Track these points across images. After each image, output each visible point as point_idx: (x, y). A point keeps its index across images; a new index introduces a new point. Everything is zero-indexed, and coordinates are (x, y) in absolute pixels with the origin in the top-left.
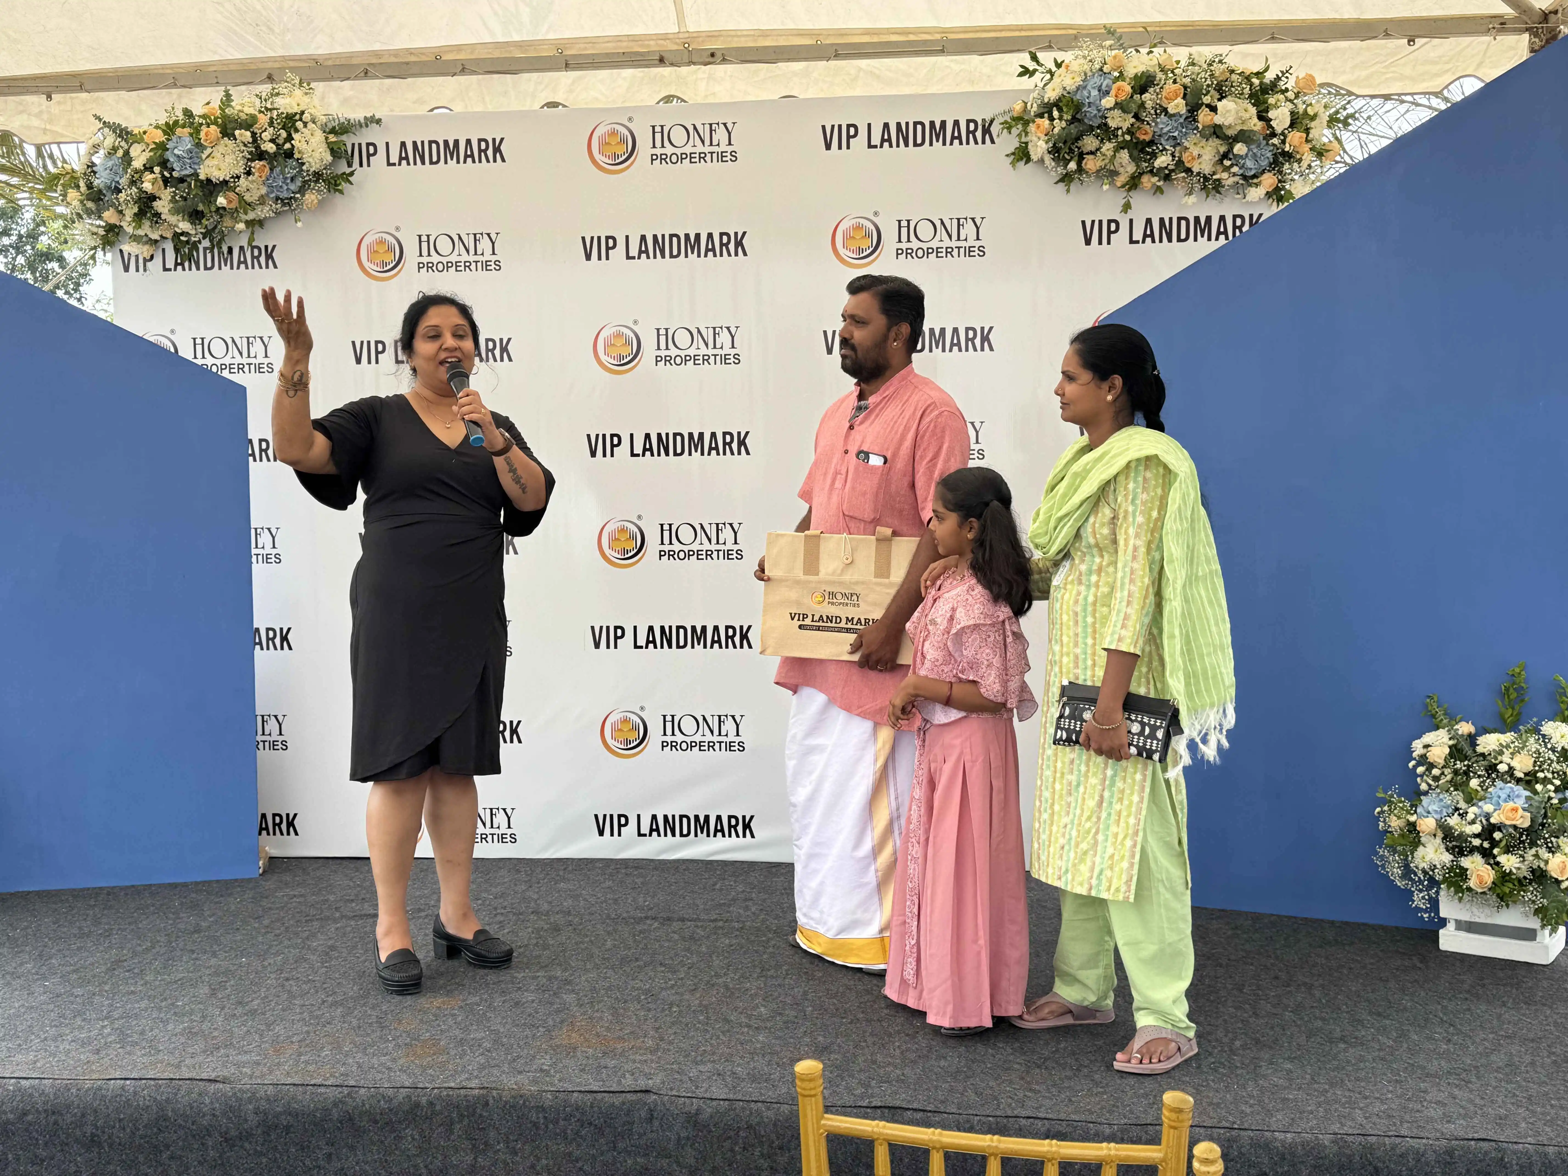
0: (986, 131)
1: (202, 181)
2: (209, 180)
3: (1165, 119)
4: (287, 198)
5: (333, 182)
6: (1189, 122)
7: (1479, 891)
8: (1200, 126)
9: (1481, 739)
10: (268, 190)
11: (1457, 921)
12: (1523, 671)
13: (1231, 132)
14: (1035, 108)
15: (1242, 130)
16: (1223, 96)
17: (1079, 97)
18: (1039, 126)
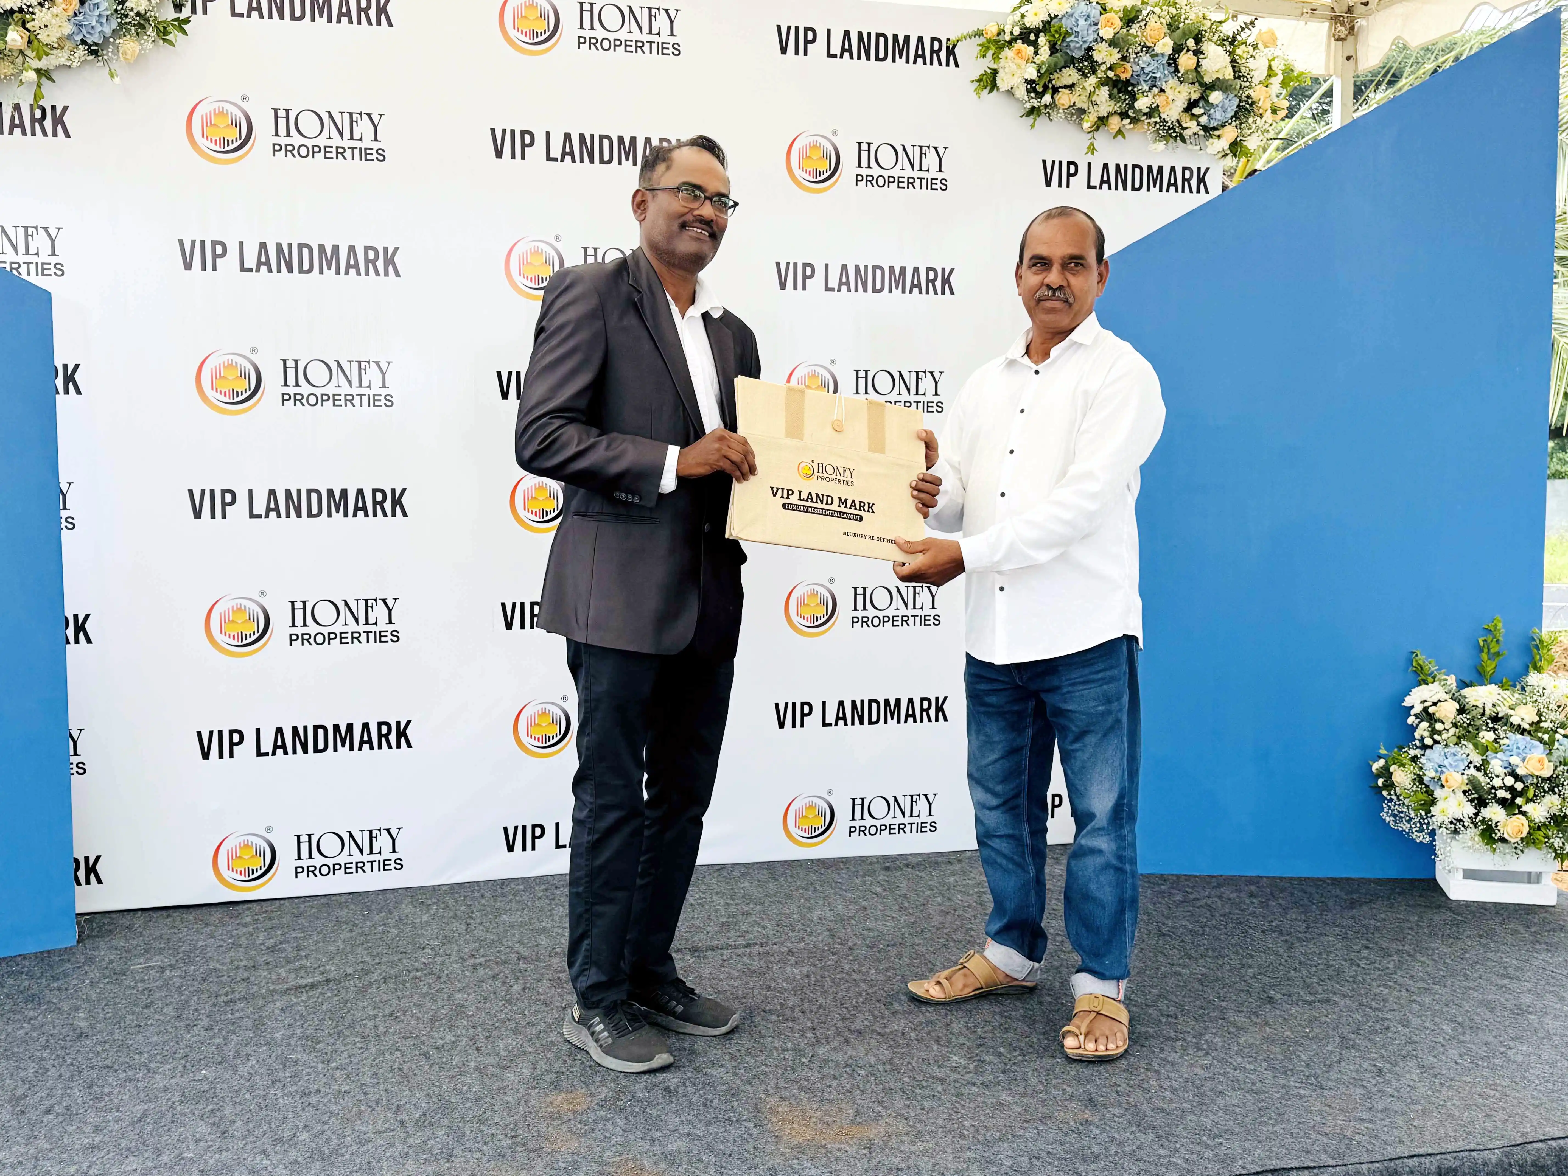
0: (951, 52)
3: (1146, 58)
4: (96, 44)
5: (162, 29)
6: (1169, 65)
7: (1513, 841)
8: (1182, 70)
9: (1466, 692)
10: (75, 28)
11: (1464, 870)
12: (1500, 625)
13: (1207, 79)
14: (1017, 31)
15: (1218, 79)
16: (1198, 41)
17: (1067, 24)
18: (1019, 52)
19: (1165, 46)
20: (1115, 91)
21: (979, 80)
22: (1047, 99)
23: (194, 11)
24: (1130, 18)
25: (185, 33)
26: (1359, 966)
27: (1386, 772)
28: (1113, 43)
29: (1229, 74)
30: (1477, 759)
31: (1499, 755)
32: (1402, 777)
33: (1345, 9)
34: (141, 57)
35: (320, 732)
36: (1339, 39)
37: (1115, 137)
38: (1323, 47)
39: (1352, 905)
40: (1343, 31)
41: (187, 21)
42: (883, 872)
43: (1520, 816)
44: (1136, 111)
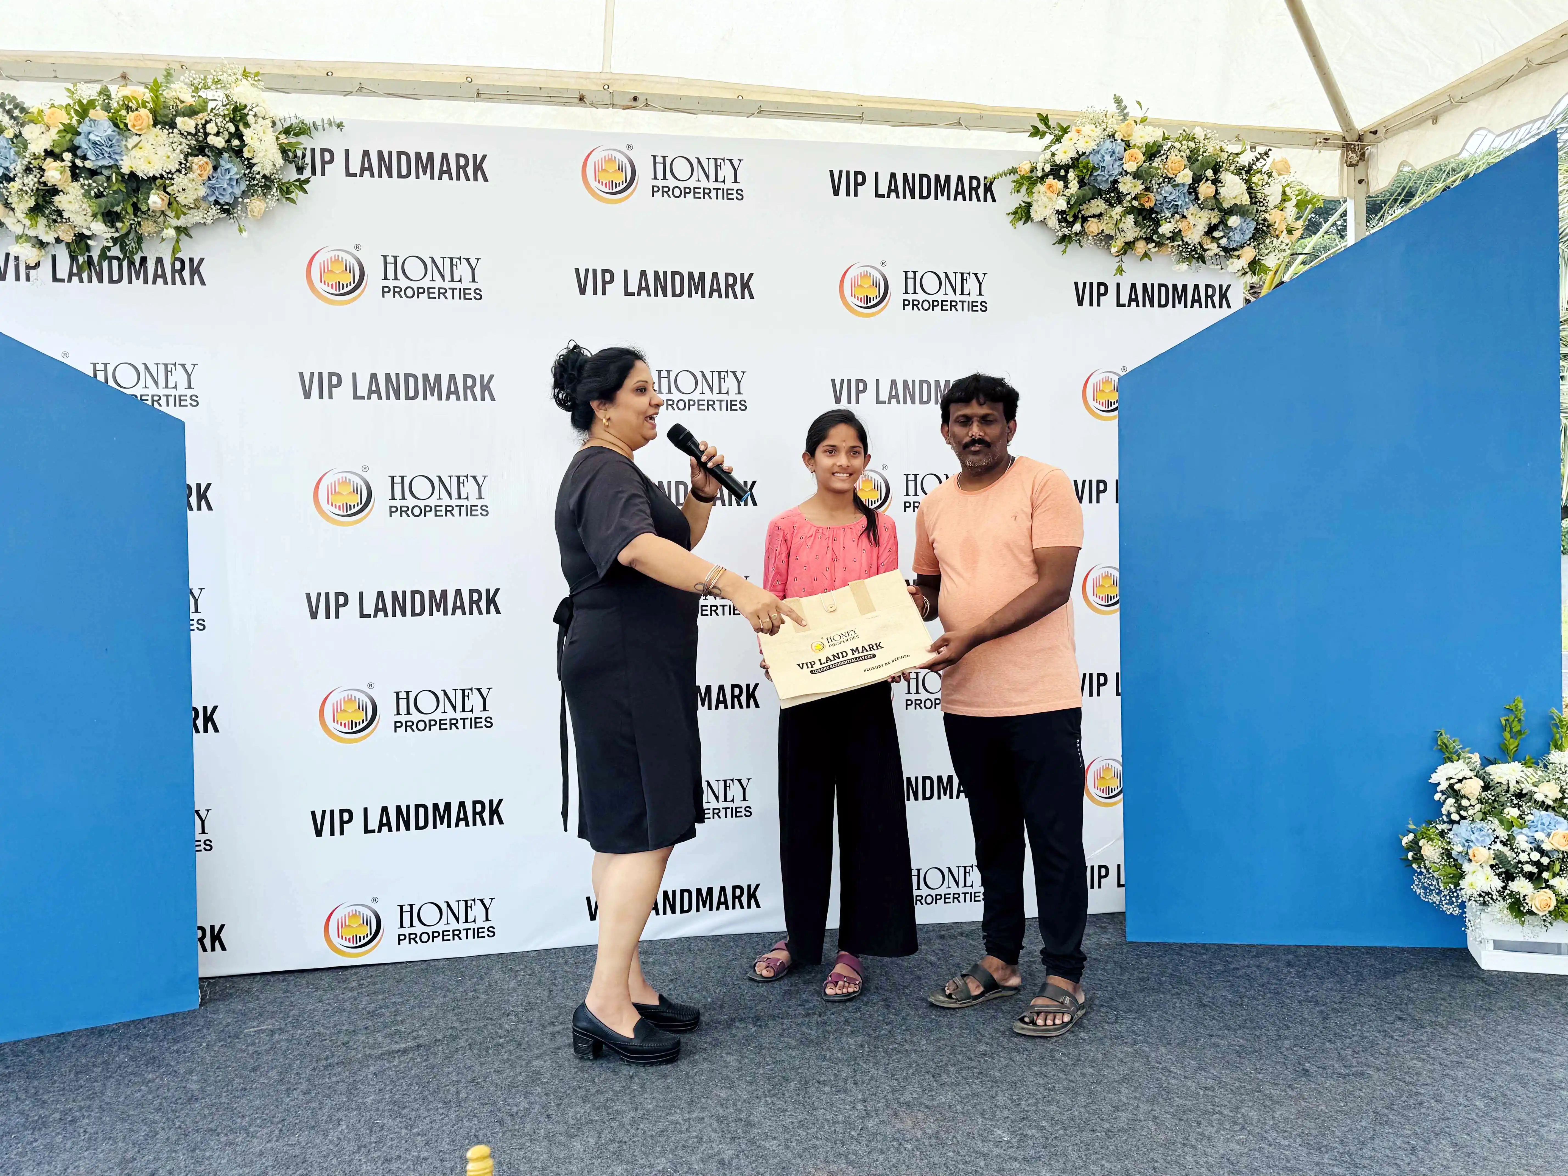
0: (988, 189)
1: (123, 175)
2: (133, 175)
3: (1169, 188)
4: (227, 204)
5: (285, 189)
6: (1190, 193)
7: (1541, 914)
8: (1202, 198)
9: (1490, 769)
10: (209, 191)
11: (1494, 941)
12: (1521, 706)
13: (1226, 205)
14: (1048, 168)
15: (1236, 205)
16: (1216, 171)
17: (1094, 160)
18: (1050, 187)
19: (1185, 177)
20: (1140, 218)
21: (1015, 213)
22: (1077, 227)
23: (314, 173)
24: (1152, 152)
25: (305, 192)
26: (1392, 1037)
27: (1414, 846)
28: (1136, 175)
29: (1246, 199)
30: (1503, 834)
31: (1525, 831)
32: (1430, 851)
33: (1356, 137)
34: (267, 214)
35: (421, 811)
36: (1351, 165)
37: (1141, 259)
38: (1337, 173)
39: (1387, 974)
40: (1354, 157)
41: (307, 181)
42: (938, 941)
43: (1547, 890)
44: (1160, 236)
